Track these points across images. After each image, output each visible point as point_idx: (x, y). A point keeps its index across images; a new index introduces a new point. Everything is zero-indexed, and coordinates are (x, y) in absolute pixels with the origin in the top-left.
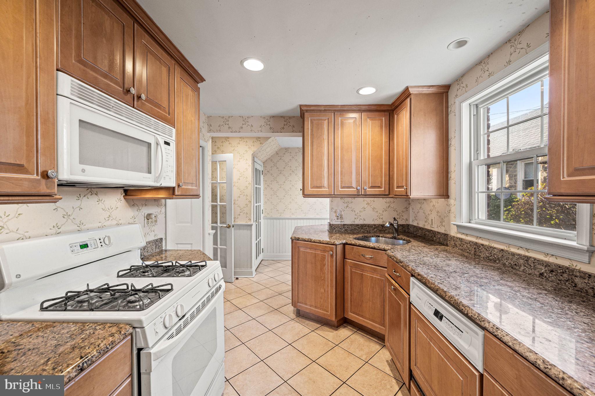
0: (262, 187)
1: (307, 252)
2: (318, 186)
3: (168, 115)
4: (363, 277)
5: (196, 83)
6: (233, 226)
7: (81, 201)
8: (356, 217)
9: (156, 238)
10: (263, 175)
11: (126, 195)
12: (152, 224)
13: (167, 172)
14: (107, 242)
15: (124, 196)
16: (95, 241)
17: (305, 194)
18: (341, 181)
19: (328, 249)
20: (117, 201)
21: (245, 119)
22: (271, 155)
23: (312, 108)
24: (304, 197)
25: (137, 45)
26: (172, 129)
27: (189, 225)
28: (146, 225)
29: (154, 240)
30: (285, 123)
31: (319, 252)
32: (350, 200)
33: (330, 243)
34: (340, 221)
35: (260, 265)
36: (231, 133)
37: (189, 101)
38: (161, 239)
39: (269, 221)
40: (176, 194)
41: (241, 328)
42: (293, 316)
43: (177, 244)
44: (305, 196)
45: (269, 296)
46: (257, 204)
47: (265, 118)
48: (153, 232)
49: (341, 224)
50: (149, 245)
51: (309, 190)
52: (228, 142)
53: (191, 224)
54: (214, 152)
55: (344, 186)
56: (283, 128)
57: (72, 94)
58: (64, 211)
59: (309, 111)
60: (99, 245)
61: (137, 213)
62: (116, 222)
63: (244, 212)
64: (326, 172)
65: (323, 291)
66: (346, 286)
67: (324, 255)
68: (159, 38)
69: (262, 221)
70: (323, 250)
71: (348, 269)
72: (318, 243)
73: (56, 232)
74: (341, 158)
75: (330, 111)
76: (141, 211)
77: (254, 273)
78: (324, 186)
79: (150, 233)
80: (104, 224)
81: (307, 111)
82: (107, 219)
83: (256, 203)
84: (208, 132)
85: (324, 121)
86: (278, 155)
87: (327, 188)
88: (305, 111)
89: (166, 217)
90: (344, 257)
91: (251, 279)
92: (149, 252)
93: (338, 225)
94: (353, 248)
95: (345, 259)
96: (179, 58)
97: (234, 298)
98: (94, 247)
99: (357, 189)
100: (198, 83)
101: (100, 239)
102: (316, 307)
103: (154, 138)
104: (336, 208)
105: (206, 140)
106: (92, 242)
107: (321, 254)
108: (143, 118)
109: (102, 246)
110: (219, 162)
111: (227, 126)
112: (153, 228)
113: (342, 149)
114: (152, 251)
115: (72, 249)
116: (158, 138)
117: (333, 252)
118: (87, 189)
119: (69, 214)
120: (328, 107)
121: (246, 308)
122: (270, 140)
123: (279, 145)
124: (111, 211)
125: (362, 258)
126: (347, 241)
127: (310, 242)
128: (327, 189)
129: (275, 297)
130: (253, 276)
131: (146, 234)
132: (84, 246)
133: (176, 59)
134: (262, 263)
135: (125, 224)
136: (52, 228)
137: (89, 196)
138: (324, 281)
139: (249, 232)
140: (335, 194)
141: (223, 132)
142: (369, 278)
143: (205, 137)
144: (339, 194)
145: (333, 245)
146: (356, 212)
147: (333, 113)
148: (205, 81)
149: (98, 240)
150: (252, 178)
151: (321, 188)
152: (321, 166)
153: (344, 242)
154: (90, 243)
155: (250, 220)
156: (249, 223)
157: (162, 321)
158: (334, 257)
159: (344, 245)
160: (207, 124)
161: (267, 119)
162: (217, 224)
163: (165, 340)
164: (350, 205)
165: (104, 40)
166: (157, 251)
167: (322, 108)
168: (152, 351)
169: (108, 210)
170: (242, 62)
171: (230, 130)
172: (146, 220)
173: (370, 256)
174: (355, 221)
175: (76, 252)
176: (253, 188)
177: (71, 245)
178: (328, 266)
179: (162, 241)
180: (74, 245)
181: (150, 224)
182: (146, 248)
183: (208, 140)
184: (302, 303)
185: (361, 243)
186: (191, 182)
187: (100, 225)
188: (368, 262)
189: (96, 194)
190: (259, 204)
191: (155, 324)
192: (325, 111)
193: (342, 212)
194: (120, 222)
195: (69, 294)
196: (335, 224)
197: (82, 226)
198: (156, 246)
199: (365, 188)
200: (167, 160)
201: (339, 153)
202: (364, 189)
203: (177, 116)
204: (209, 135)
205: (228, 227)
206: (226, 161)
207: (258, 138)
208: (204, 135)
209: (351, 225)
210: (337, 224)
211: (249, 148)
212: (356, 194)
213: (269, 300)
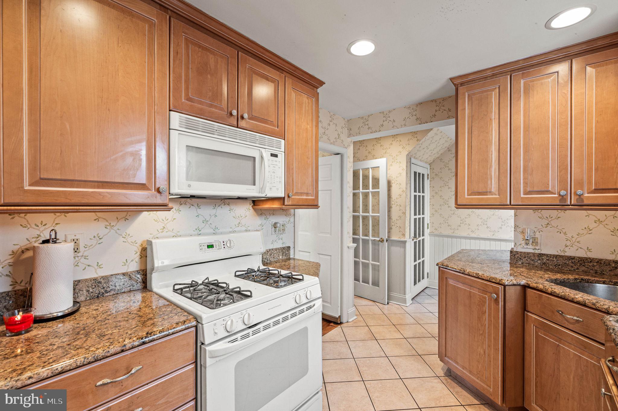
0: (427, 194)
1: (458, 288)
2: (481, 191)
3: (277, 128)
4: (559, 352)
5: (315, 89)
6: (387, 240)
7: (216, 210)
8: (568, 243)
9: (284, 246)
10: (429, 180)
11: (254, 205)
12: (280, 233)
13: (274, 183)
14: (228, 245)
15: (252, 206)
16: (220, 243)
17: (458, 204)
18: (525, 183)
19: (491, 289)
20: (247, 210)
21: (385, 115)
22: (440, 153)
23: (470, 78)
24: (457, 208)
25: (241, 71)
26: (281, 141)
27: (329, 235)
28: (273, 233)
29: (281, 248)
30: (437, 108)
31: (475, 291)
32: (554, 213)
33: (493, 280)
34: (533, 247)
35: (422, 293)
36: (372, 134)
37: (304, 109)
38: (289, 247)
39: (437, 238)
40: (286, 204)
41: (368, 362)
42: (441, 373)
43: (319, 254)
44: (459, 206)
45: (418, 335)
46: (417, 217)
47: (410, 108)
48: (280, 240)
49: (534, 254)
50: (276, 252)
51: (466, 197)
52: (379, 145)
53: (331, 234)
54: (356, 159)
55: (531, 190)
56: (435, 115)
57: (180, 127)
58: (204, 217)
59: (466, 84)
60: (223, 248)
61: (265, 221)
62: (245, 229)
63: (397, 225)
64: (495, 169)
65: (482, 352)
66: (527, 357)
67: (483, 297)
68: (266, 56)
69: (427, 238)
70: (482, 289)
71: (531, 330)
72: (474, 277)
73: (198, 233)
74: (524, 145)
75: (504, 74)
76: (269, 220)
77: (409, 302)
78: (490, 192)
79: (277, 241)
80: (234, 230)
81: (462, 84)
82: (237, 225)
83: (415, 214)
84: (348, 137)
85: (493, 91)
86: (450, 152)
87: (497, 193)
88: (459, 85)
89: (294, 226)
90: (524, 308)
91: (404, 308)
92: (275, 258)
93: (528, 253)
94: (540, 296)
95: (526, 312)
96: (290, 69)
97: (375, 325)
98: (218, 248)
99: (560, 195)
100: (317, 88)
101: (223, 242)
102: (470, 372)
103: (259, 152)
104: (524, 227)
105: (346, 146)
106: (217, 244)
107: (479, 295)
108: (247, 135)
109: (224, 247)
110: (371, 168)
111: (367, 126)
112: (281, 236)
113: (527, 129)
114: (278, 258)
115: (201, 248)
116: (263, 152)
117: (497, 295)
118: (221, 200)
119: (207, 220)
120: (498, 68)
121: (384, 340)
122: (431, 134)
123: (449, 139)
124: (241, 218)
125: (559, 318)
126: (529, 282)
127: (463, 273)
128: (498, 196)
129: (424, 339)
130: (407, 305)
131: (274, 241)
132: (210, 246)
133: (287, 71)
134: (426, 291)
135: (252, 231)
136: (195, 230)
137: (222, 206)
138: (483, 337)
139: (402, 250)
140: (512, 203)
141: (363, 134)
142: (572, 357)
143: (344, 143)
144: (520, 203)
145: (498, 284)
146: (569, 235)
147: (509, 77)
148: (325, 83)
149: (222, 242)
150: (407, 184)
151: (487, 195)
152: (486, 161)
153: (523, 282)
154: (216, 244)
155: (404, 235)
156: (403, 239)
157: (225, 324)
158: (501, 304)
159: (525, 287)
160: (346, 129)
161: (413, 109)
162: (369, 237)
163: (226, 343)
164: (554, 223)
165: (209, 76)
166: (284, 258)
167: (489, 73)
168: (207, 348)
169: (238, 217)
170: (348, 51)
171: (370, 130)
172: (273, 228)
173: (575, 318)
174: (567, 249)
175: (204, 250)
176: (409, 197)
177: (200, 245)
178: (490, 315)
179: (289, 249)
180: (203, 245)
181: (277, 232)
182: (273, 254)
183: (349, 146)
184: (451, 359)
185: (556, 290)
186: (306, 192)
187: (231, 230)
188: (570, 327)
189: (228, 204)
190: (421, 216)
191: (215, 324)
192: (495, 77)
193: (537, 233)
194: (249, 228)
195: (193, 283)
196: (521, 252)
197: (216, 230)
198: (283, 254)
199: (579, 192)
200: (274, 171)
201: (520, 137)
202: (575, 194)
203: (288, 127)
204: (349, 139)
205: (381, 242)
206: (379, 167)
207: (414, 133)
208: (343, 141)
209: (556, 256)
210: (525, 253)
211: (404, 148)
212: (558, 203)
213: (415, 340)
